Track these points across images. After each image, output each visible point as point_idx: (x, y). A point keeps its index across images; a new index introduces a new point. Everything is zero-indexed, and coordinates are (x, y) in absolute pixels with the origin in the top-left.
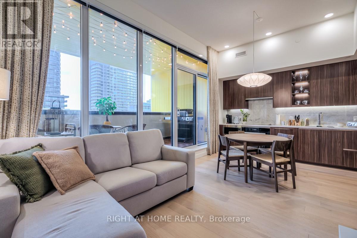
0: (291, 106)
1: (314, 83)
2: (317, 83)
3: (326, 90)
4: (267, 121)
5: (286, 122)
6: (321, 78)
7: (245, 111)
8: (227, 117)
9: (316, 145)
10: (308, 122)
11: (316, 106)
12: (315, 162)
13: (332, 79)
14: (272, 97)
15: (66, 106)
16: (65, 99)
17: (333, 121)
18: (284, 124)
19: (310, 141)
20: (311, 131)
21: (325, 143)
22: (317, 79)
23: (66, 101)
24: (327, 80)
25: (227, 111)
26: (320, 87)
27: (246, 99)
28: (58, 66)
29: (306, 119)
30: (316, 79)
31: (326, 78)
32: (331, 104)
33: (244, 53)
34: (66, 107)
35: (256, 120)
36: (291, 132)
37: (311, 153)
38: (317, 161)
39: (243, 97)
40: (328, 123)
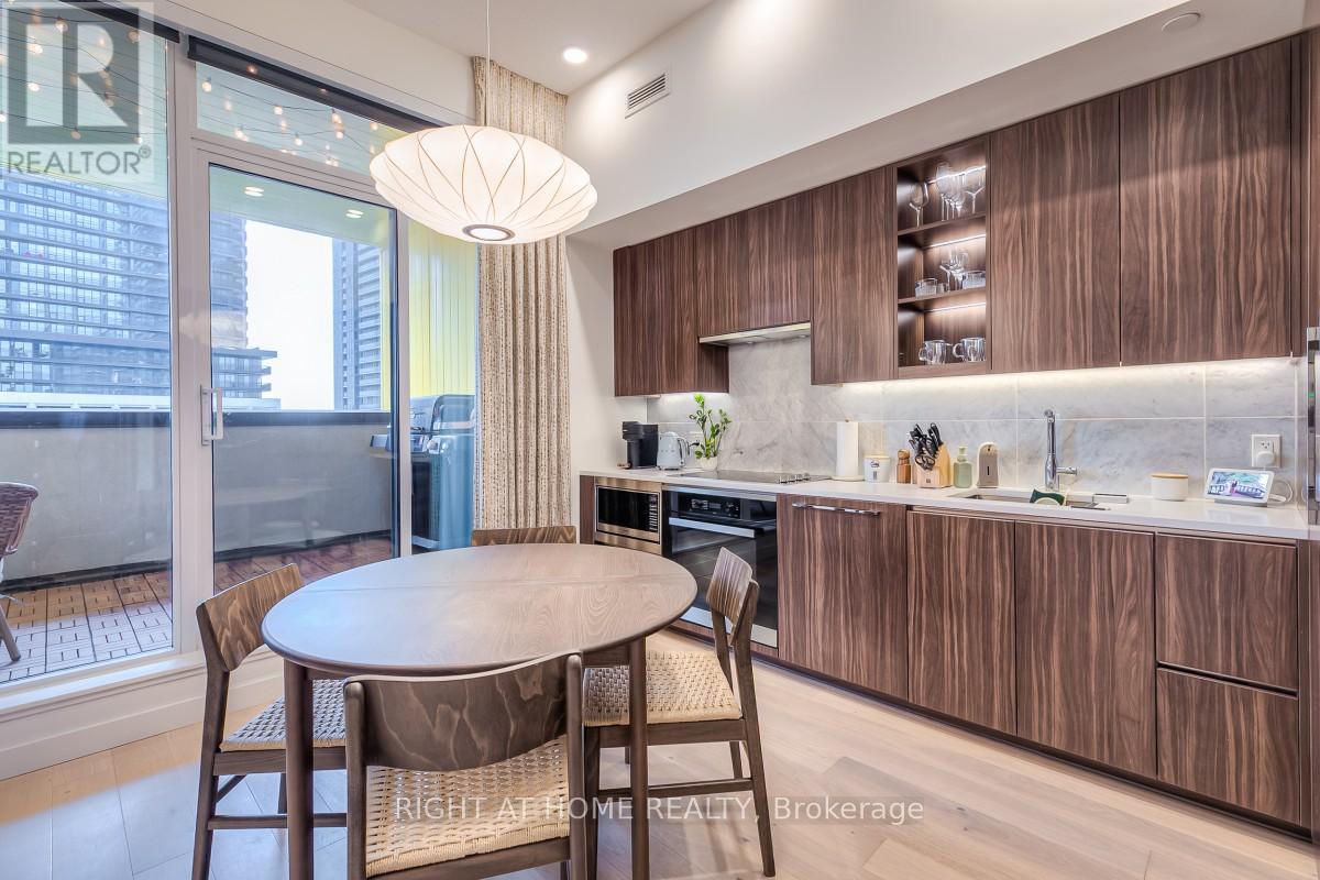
0: (895, 376)
1: (1008, 226)
2: (1024, 225)
3: (1073, 265)
4: (806, 455)
5: (883, 464)
6: (1044, 196)
7: (715, 400)
8: (625, 436)
9: (997, 617)
10: (989, 467)
11: (1021, 370)
12: (996, 727)
13: (1108, 193)
14: (807, 326)
15: (268, 387)
16: (265, 363)
17: (1128, 463)
18: (875, 474)
19: (968, 591)
20: (971, 531)
21: (1051, 612)
22: (1025, 201)
23: (268, 371)
24: (1078, 201)
25: (650, 402)
26: (1043, 249)
27: (702, 340)
28: (239, 243)
29: (982, 445)
30: (1021, 204)
31: (1074, 192)
32: (1102, 358)
33: (658, 85)
34: (268, 393)
35: (760, 450)
36: (873, 526)
37: (972, 673)
38: (1003, 721)
39: (688, 328)
40: (1101, 471)
